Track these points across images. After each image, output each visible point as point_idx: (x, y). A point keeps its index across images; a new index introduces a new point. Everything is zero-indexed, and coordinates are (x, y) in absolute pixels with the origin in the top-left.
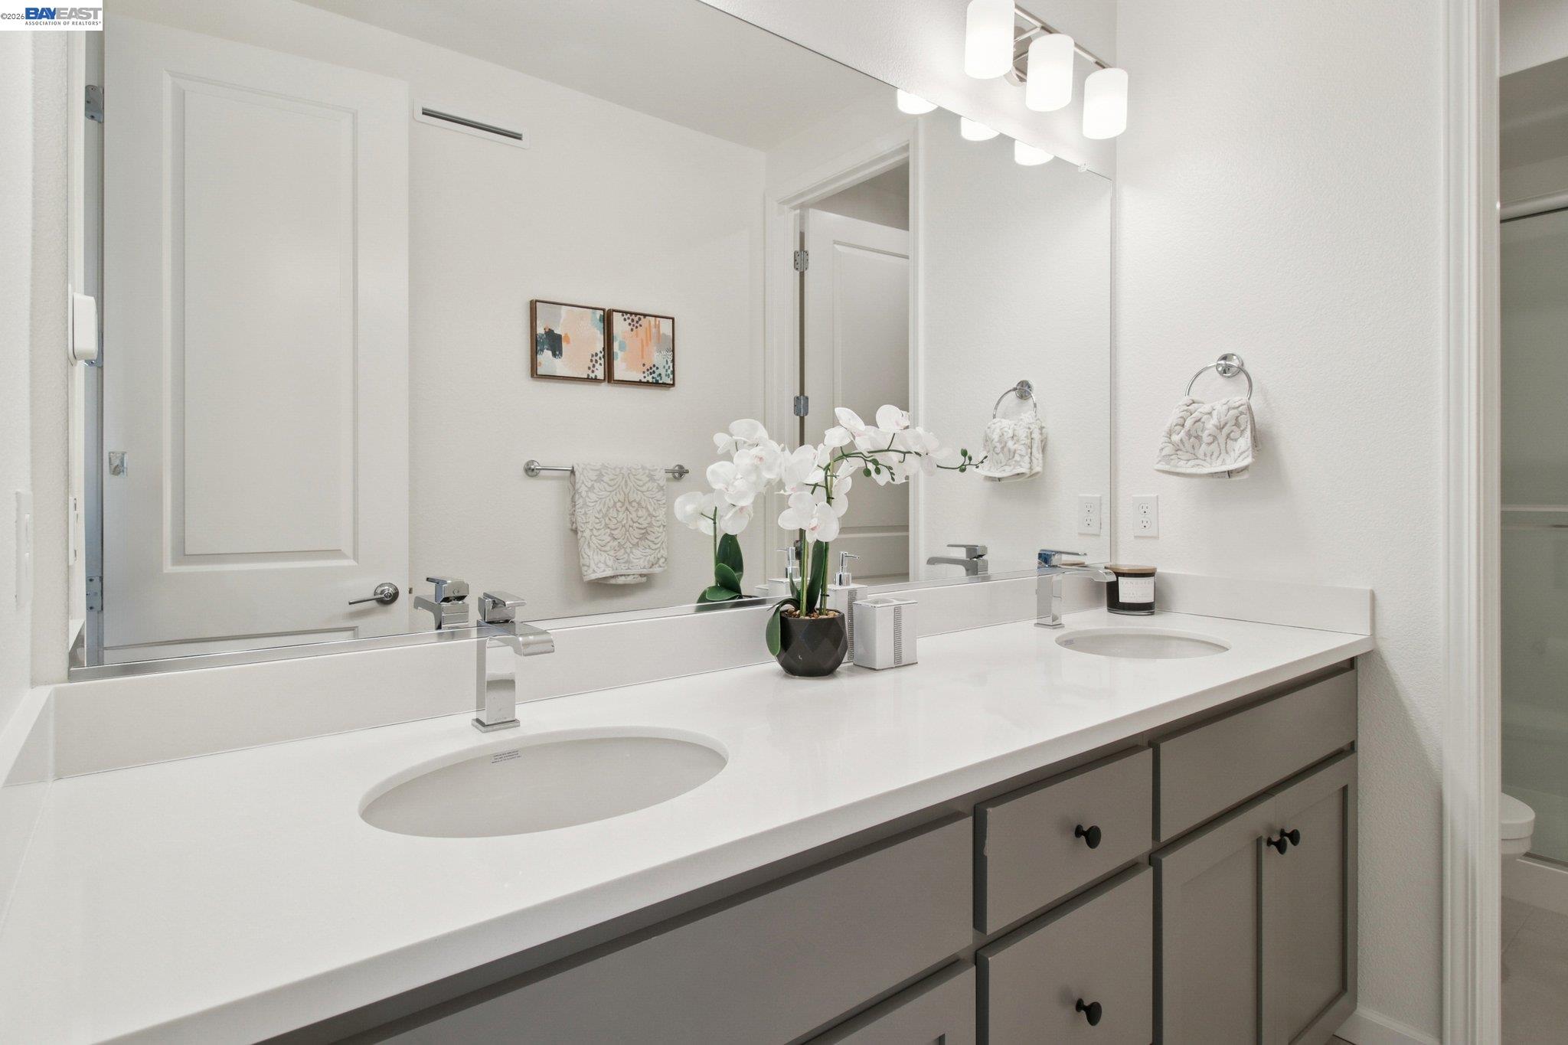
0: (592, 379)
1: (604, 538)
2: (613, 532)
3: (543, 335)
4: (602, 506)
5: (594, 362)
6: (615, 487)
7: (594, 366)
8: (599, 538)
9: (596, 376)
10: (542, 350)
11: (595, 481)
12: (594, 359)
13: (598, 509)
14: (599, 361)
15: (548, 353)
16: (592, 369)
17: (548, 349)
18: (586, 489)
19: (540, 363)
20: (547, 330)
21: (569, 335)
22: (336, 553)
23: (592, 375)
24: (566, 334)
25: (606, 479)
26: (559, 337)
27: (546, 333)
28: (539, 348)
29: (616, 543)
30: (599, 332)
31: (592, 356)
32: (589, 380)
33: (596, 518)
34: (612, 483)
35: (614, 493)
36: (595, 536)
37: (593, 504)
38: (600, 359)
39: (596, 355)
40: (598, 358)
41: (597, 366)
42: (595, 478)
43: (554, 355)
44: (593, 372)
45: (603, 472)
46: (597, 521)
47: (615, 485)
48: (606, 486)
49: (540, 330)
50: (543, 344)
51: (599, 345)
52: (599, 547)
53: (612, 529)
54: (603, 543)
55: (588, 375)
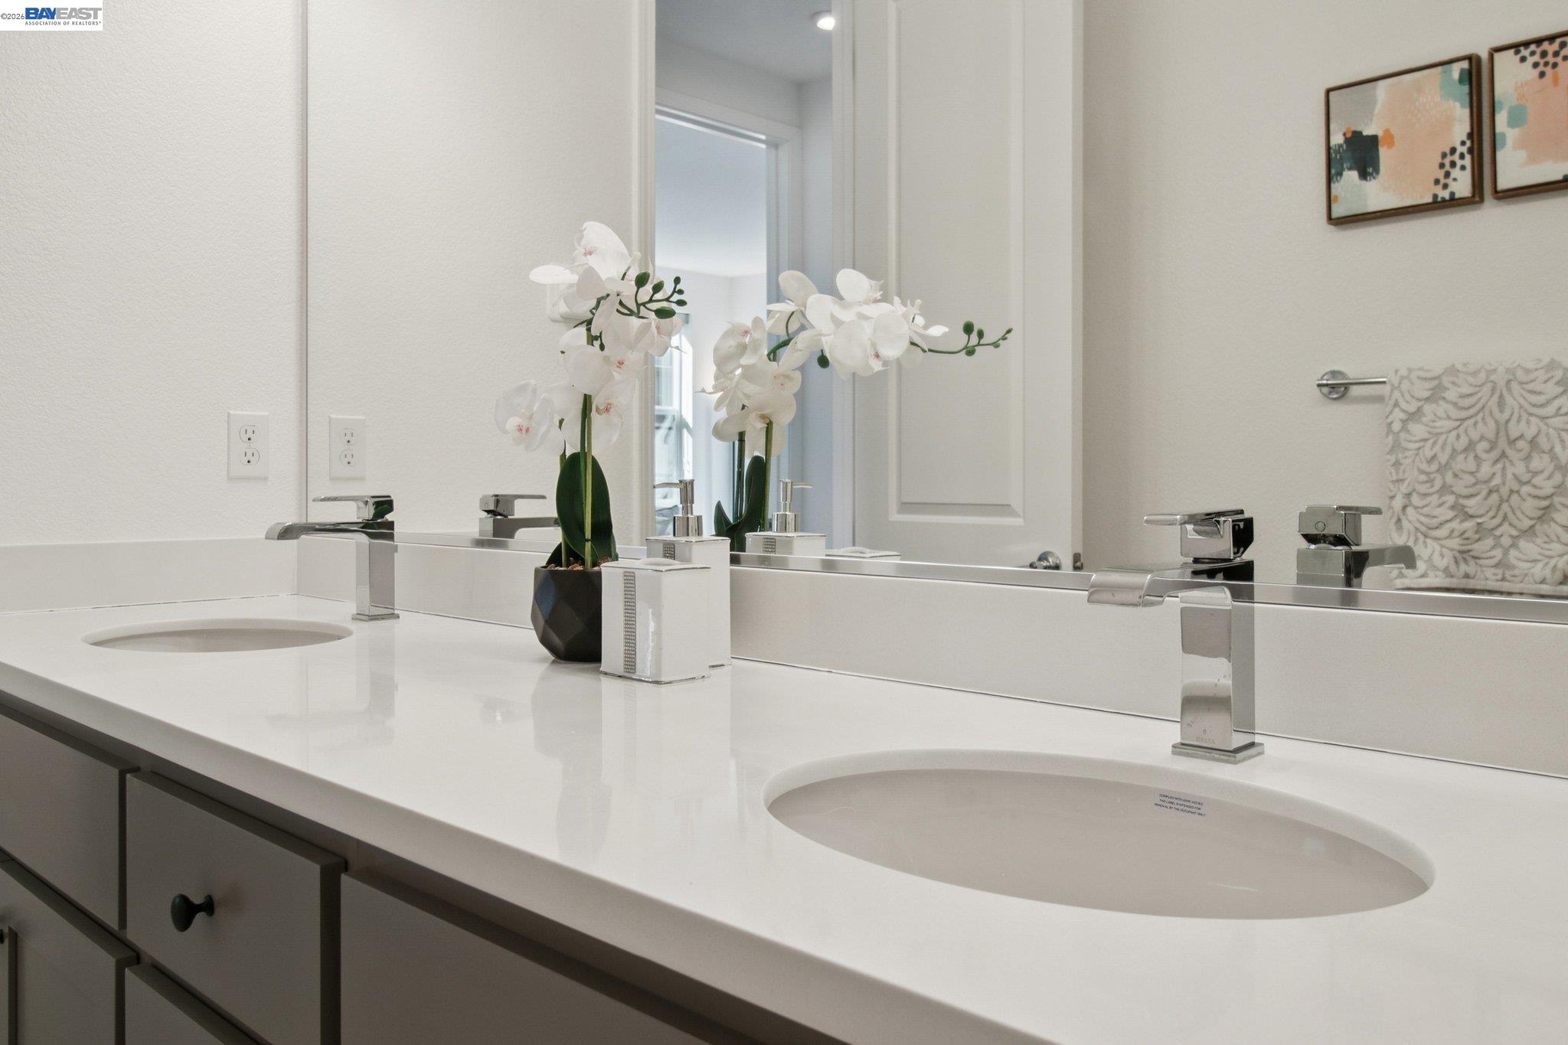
0: (1444, 200)
1: (1437, 512)
2: (1461, 501)
3: (1340, 146)
4: (1437, 448)
5: (1447, 167)
6: (1472, 411)
7: (1447, 175)
8: (1425, 510)
9: (1452, 194)
10: (1340, 174)
11: (1427, 399)
12: (1447, 161)
13: (1429, 454)
14: (1459, 163)
15: (1351, 176)
16: (1443, 181)
17: (1350, 169)
18: (1403, 416)
19: (1336, 197)
20: (1349, 135)
21: (1394, 131)
22: (1004, 509)
23: (1445, 194)
24: (1387, 132)
25: (1451, 394)
26: (1374, 140)
27: (1347, 141)
28: (1333, 171)
29: (1469, 524)
30: (1458, 105)
31: (1444, 155)
32: (1437, 206)
33: (1422, 472)
34: (1467, 402)
35: (1472, 421)
36: (1416, 508)
37: (1417, 445)
38: (1462, 156)
39: (1453, 151)
40: (1456, 157)
41: (1456, 173)
42: (1427, 394)
43: (1364, 175)
44: (1445, 186)
45: (1446, 381)
46: (1423, 478)
47: (1473, 406)
48: (1450, 407)
49: (1337, 139)
50: (1341, 162)
51: (1461, 129)
52: (1423, 529)
53: (1459, 496)
54: (1435, 522)
55: (1435, 196)
